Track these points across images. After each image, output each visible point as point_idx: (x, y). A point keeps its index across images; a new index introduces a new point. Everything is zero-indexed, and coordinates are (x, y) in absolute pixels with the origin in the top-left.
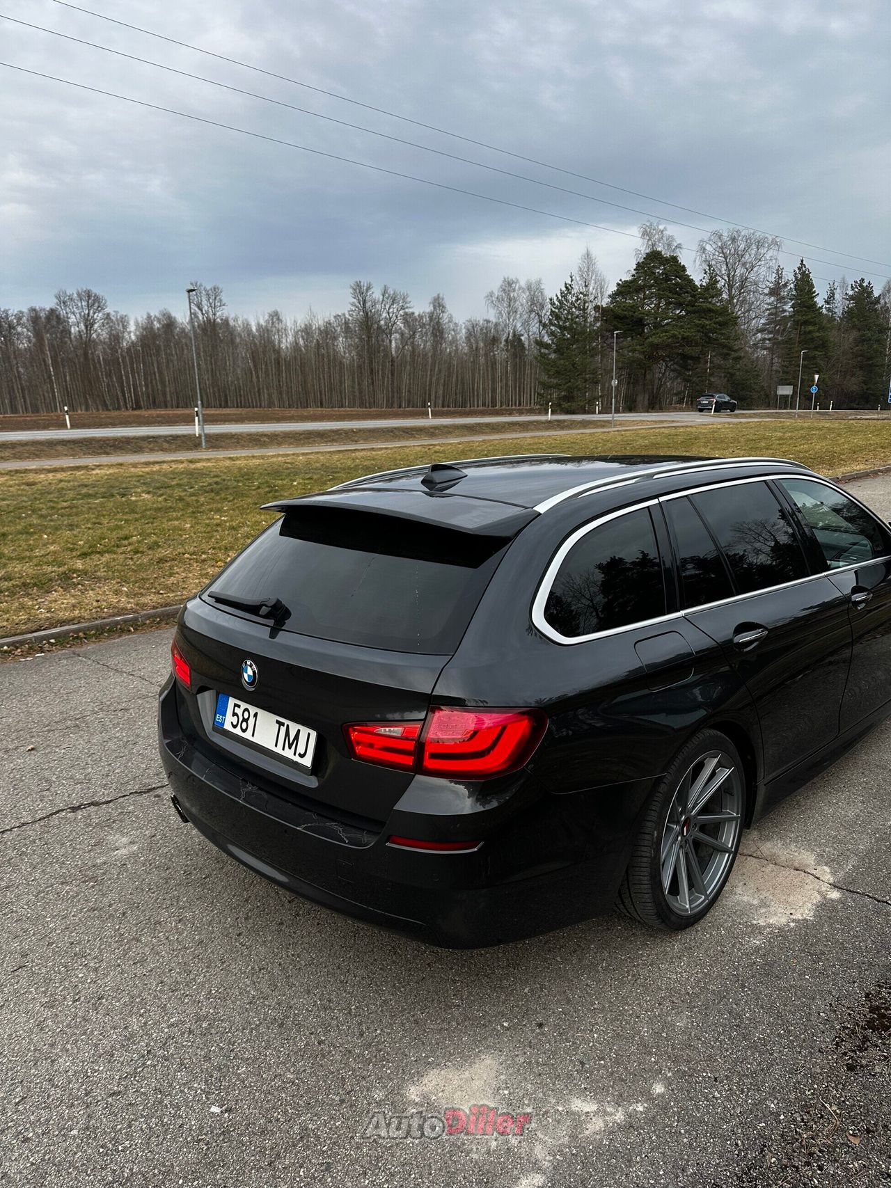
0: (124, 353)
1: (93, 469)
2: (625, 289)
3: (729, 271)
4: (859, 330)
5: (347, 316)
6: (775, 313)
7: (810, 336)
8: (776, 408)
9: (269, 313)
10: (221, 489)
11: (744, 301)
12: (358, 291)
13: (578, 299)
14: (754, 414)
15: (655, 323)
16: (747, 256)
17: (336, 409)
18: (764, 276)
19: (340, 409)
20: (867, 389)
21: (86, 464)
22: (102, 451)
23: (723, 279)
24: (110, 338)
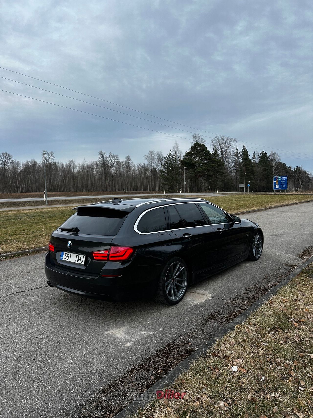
0: (18, 174)
1: (9, 212)
2: (188, 154)
3: (221, 149)
4: (264, 167)
5: (97, 162)
6: (237, 161)
7: (248, 169)
8: (239, 192)
9: (70, 161)
10: (54, 217)
11: (227, 158)
12: (101, 154)
13: (173, 158)
14: (231, 193)
15: (198, 165)
16: (227, 144)
17: (93, 192)
18: (232, 150)
19: (95, 192)
20: (268, 185)
21: (6, 210)
22: (11, 206)
23: (219, 151)
24: (13, 169)
